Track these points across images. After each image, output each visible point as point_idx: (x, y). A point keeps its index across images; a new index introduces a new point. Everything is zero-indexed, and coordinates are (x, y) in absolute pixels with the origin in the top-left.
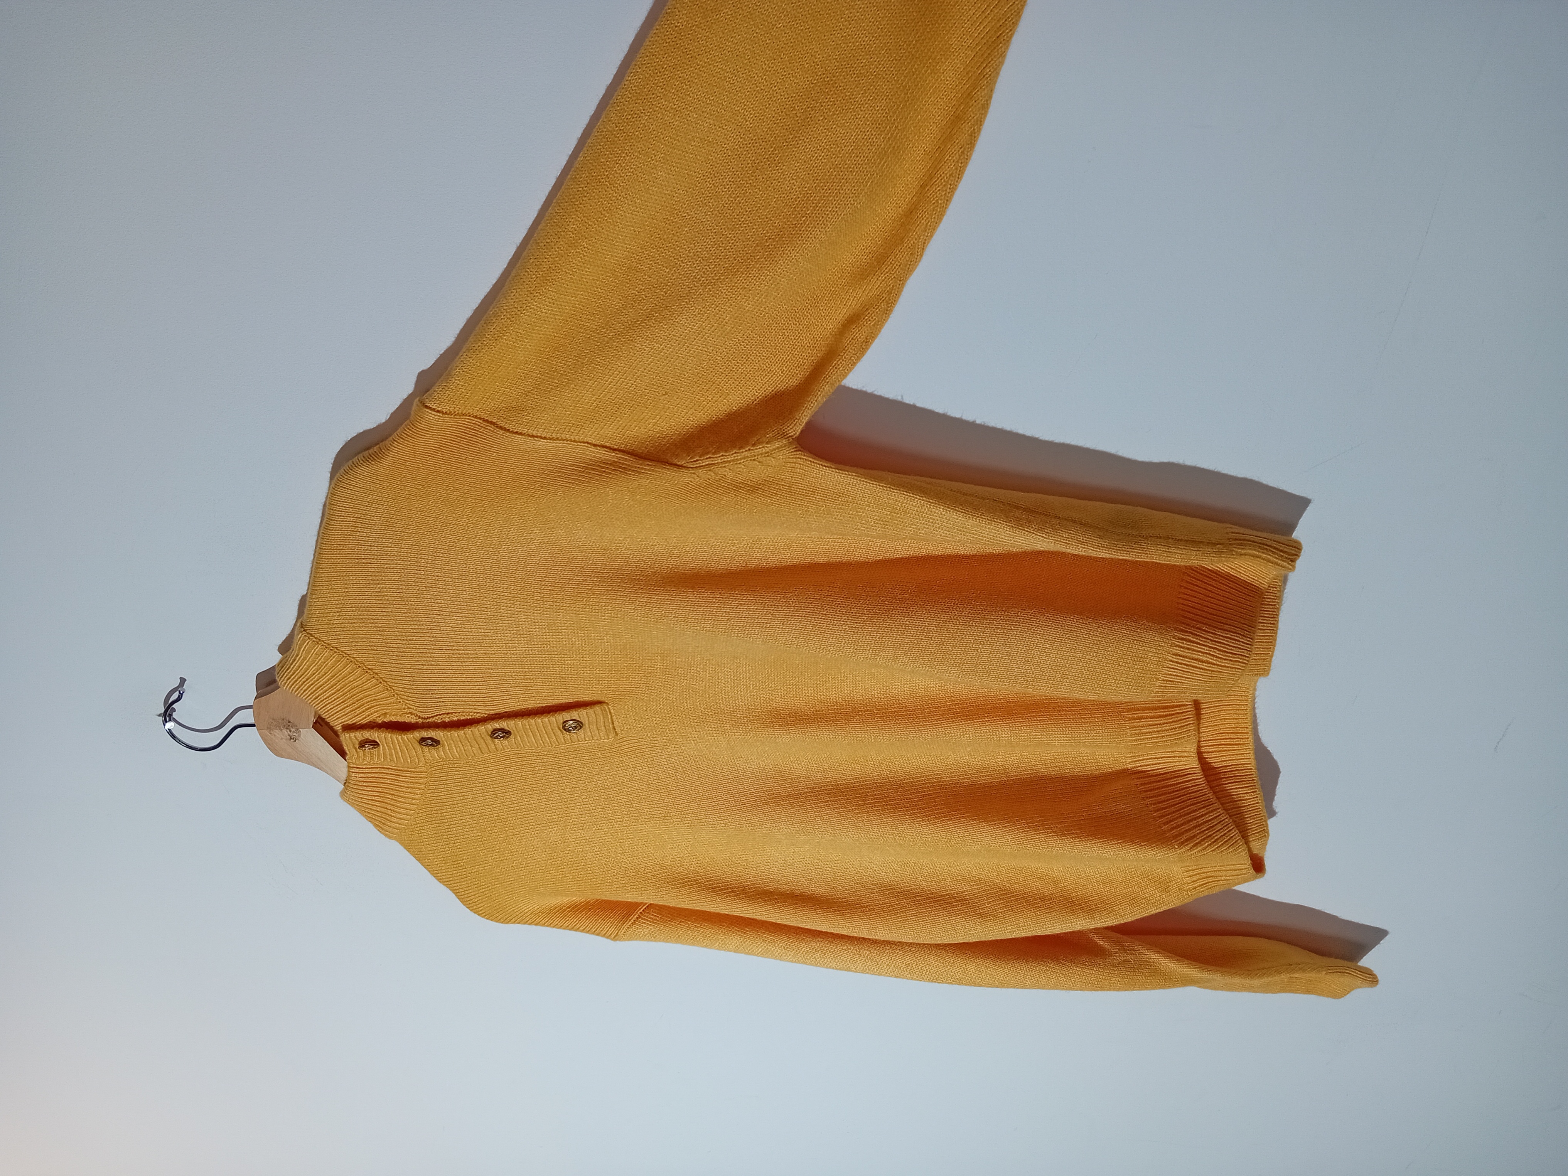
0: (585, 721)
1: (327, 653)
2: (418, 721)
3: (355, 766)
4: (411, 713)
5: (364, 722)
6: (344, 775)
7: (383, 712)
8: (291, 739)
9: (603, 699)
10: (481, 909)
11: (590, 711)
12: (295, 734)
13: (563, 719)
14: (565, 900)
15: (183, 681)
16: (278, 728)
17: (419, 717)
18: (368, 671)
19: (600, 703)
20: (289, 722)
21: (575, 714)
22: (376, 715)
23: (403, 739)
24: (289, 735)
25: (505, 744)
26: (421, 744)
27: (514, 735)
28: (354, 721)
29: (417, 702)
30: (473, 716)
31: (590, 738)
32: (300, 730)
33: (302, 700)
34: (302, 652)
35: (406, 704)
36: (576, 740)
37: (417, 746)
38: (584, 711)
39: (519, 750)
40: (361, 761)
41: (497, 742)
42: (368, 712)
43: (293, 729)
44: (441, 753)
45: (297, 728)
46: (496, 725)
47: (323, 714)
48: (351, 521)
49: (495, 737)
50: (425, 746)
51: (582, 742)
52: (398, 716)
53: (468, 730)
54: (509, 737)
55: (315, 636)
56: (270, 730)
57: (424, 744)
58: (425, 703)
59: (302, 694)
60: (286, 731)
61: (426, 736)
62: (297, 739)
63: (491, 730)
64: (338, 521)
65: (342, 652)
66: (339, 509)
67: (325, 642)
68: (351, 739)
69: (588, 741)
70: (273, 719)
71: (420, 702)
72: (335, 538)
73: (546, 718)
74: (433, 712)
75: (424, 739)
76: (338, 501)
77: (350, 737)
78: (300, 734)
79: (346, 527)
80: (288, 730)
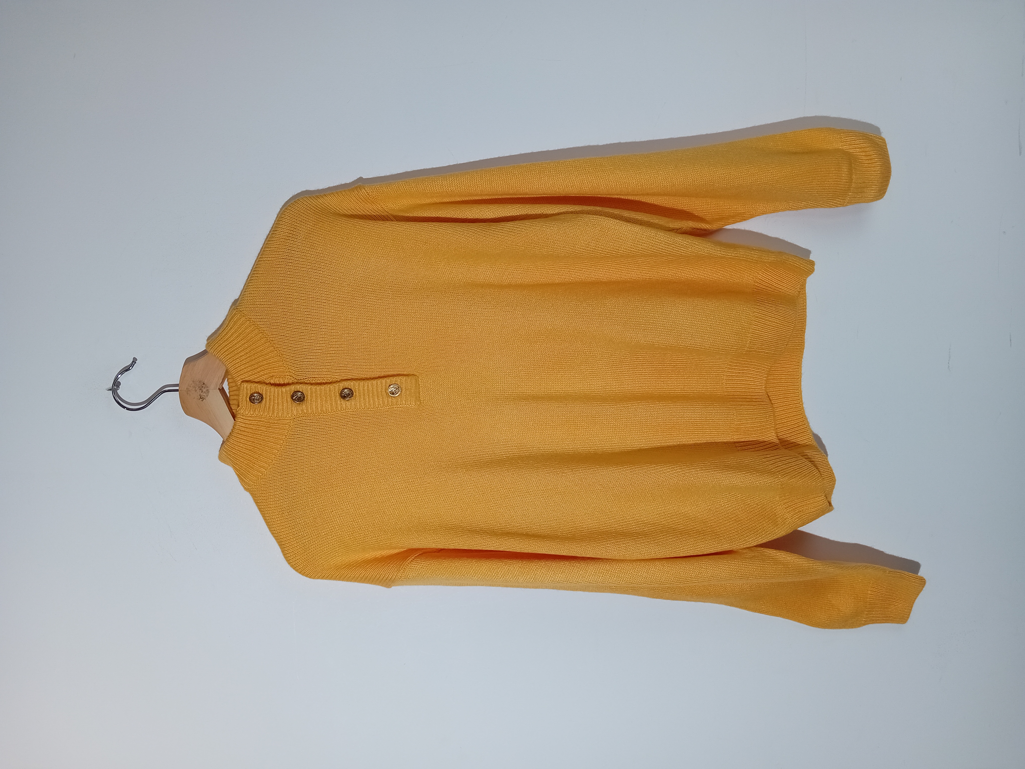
0: (403, 387)
1: (247, 323)
2: (294, 381)
3: (241, 418)
4: (290, 376)
5: (257, 380)
6: (228, 431)
7: (271, 375)
8: (200, 398)
9: (416, 373)
11: (409, 379)
12: (204, 394)
13: (390, 382)
15: (134, 361)
16: (194, 389)
17: (295, 378)
18: (270, 341)
19: (414, 375)
20: (204, 384)
21: (398, 380)
22: (266, 376)
23: (282, 392)
24: (200, 396)
25: (348, 403)
26: (292, 396)
27: (356, 395)
28: (251, 378)
29: (296, 367)
30: (331, 380)
31: (404, 403)
32: (208, 392)
33: (220, 360)
34: (232, 323)
35: (289, 368)
36: (395, 403)
37: (289, 399)
38: (404, 379)
39: (355, 410)
40: (247, 413)
41: (343, 402)
42: (262, 373)
43: (204, 390)
44: (304, 406)
45: (208, 390)
46: (346, 384)
47: (232, 371)
48: (287, 233)
49: (343, 397)
50: (294, 400)
51: (398, 406)
52: (281, 378)
53: (327, 387)
54: (352, 396)
55: (243, 312)
56: (189, 392)
57: (294, 398)
58: (301, 368)
59: (222, 355)
60: (199, 392)
61: (298, 390)
62: (204, 399)
63: (341, 388)
64: (279, 232)
65: (257, 325)
66: (283, 224)
67: (248, 316)
68: (247, 389)
69: (402, 405)
70: (193, 381)
71: (298, 368)
72: (275, 243)
73: (379, 381)
74: (305, 376)
75: (296, 392)
76: (284, 218)
77: (247, 387)
78: (207, 396)
79: (283, 236)
80: (201, 391)
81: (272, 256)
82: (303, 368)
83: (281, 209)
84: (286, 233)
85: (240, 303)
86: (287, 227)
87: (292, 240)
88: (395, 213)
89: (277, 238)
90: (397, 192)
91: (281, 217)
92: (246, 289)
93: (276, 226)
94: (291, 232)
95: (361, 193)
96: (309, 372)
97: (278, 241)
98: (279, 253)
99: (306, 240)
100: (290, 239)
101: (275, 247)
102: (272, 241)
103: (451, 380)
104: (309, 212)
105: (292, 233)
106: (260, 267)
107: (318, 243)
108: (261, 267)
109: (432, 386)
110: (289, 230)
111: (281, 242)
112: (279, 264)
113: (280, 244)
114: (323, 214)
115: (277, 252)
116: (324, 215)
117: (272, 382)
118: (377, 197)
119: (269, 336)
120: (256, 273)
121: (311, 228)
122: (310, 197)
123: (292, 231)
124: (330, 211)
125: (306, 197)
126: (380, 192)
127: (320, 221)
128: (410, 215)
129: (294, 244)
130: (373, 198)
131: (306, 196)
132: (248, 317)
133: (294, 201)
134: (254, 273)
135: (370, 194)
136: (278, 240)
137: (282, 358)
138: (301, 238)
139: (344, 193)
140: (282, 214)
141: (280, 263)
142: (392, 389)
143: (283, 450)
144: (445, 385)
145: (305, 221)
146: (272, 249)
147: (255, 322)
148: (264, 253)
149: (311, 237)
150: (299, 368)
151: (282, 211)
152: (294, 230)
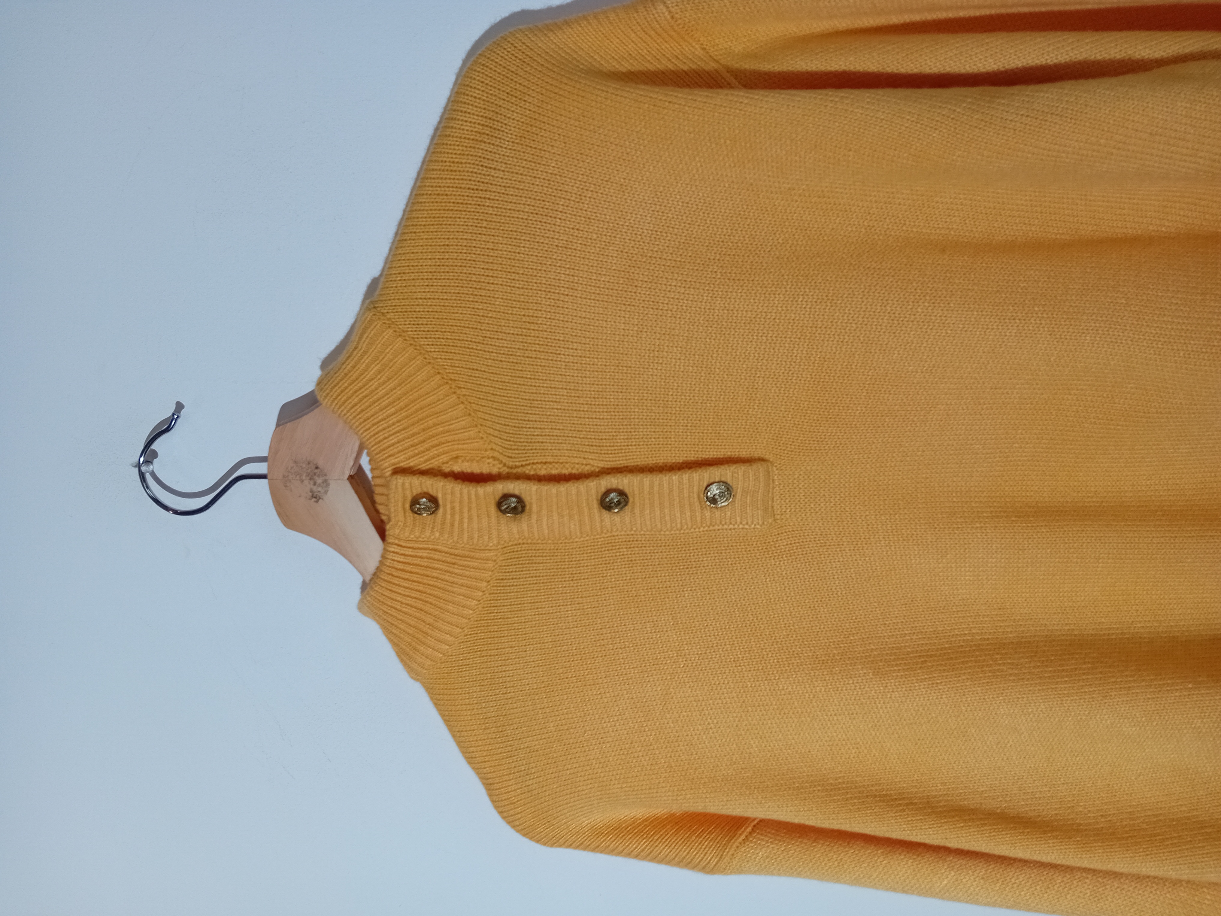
0: (738, 487)
1: (399, 343)
2: (501, 470)
3: (397, 542)
4: (494, 458)
5: (424, 467)
6: (372, 565)
7: (454, 454)
8: (313, 497)
9: (767, 457)
10: (519, 816)
11: (751, 470)
12: (320, 489)
13: (710, 477)
14: (639, 812)
15: (179, 407)
16: (298, 477)
17: (505, 465)
18: (450, 382)
19: (762, 460)
20: (317, 468)
21: (726, 473)
22: (445, 458)
23: (477, 495)
24: (311, 491)
25: (617, 519)
26: (499, 505)
27: (633, 502)
28: (412, 463)
29: (507, 440)
30: (580, 470)
31: (739, 520)
32: (328, 485)
33: (345, 422)
34: (366, 343)
35: (491, 442)
36: (718, 522)
37: (493, 509)
38: (740, 470)
39: (632, 532)
40: (407, 534)
41: (606, 514)
42: (434, 452)
43: (319, 481)
44: (524, 526)
45: (325, 481)
46: (613, 481)
47: (373, 446)
48: (479, 124)
49: (606, 504)
50: (504, 512)
51: (726, 527)
52: (475, 461)
53: (572, 487)
54: (626, 505)
55: (388, 317)
56: (288, 484)
57: (503, 508)
58: (517, 442)
59: (348, 412)
60: (308, 485)
61: (511, 492)
62: (320, 498)
63: (603, 490)
64: (461, 123)
65: (420, 346)
66: (468, 101)
67: (400, 326)
68: (404, 489)
69: (734, 525)
70: (295, 462)
71: (510, 441)
72: (450, 151)
73: (686, 476)
74: (524, 459)
75: (506, 497)
76: (471, 87)
77: (403, 484)
78: (326, 492)
79: (470, 133)
80: (312, 482)
81: (446, 183)
82: (520, 442)
83: (465, 62)
84: (477, 126)
85: (381, 295)
86: (479, 110)
87: (489, 143)
88: (737, 63)
89: (457, 137)
90: (744, 9)
91: (464, 85)
92: (392, 262)
93: (454, 108)
94: (489, 121)
95: (656, 15)
96: (534, 451)
97: (458, 145)
98: (460, 175)
99: (522, 142)
100: (485, 140)
101: (452, 160)
102: (445, 146)
103: (848, 471)
104: (528, 69)
105: (491, 125)
106: (419, 210)
107: (550, 149)
108: (423, 210)
109: (803, 484)
110: (482, 116)
111: (465, 149)
112: (462, 203)
113: (463, 152)
114: (563, 73)
115: (458, 173)
116: (564, 76)
117: (457, 468)
118: (693, 23)
119: (447, 371)
120: (412, 225)
121: (534, 110)
122: (530, 29)
123: (490, 119)
124: (578, 64)
125: (521, 30)
126: (703, 8)
127: (555, 93)
128: (774, 67)
129: (495, 153)
130: (683, 27)
131: (520, 27)
132: (399, 328)
133: (494, 42)
134: (408, 224)
135: (676, 16)
136: (458, 143)
137: (476, 419)
138: (510, 136)
139: (612, 16)
140: (465, 76)
141: (464, 200)
142: (715, 490)
143: (483, 608)
144: (832, 481)
145: (519, 93)
146: (446, 166)
147: (416, 340)
148: (427, 176)
149: (533, 133)
150: (513, 441)
151: (465, 69)
152: (494, 118)
